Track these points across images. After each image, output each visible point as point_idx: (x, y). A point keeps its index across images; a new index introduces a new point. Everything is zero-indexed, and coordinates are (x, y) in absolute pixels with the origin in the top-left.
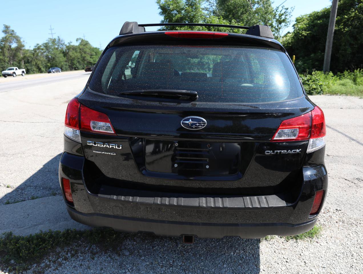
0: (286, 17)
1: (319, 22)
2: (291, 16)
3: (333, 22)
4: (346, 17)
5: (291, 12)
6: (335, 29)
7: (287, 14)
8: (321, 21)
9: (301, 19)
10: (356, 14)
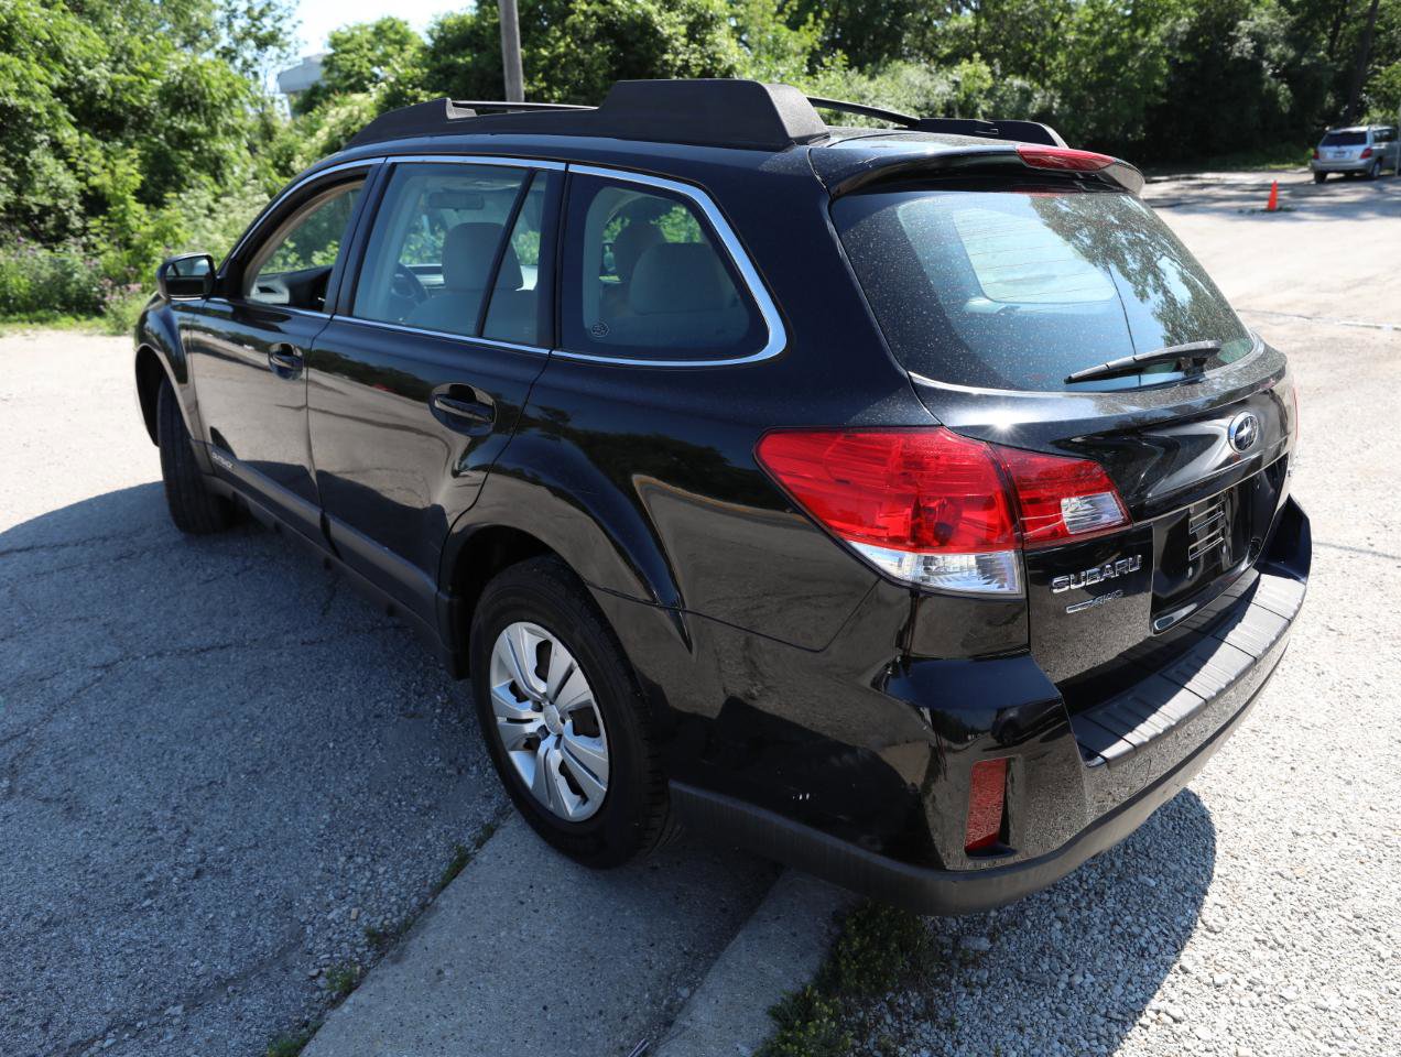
0: (278, 25)
1: (461, 61)
2: (299, 25)
3: (513, 66)
4: (544, 52)
5: (294, 9)
6: (525, 92)
7: (278, 12)
8: (468, 59)
9: (348, 41)
10: (568, 46)
